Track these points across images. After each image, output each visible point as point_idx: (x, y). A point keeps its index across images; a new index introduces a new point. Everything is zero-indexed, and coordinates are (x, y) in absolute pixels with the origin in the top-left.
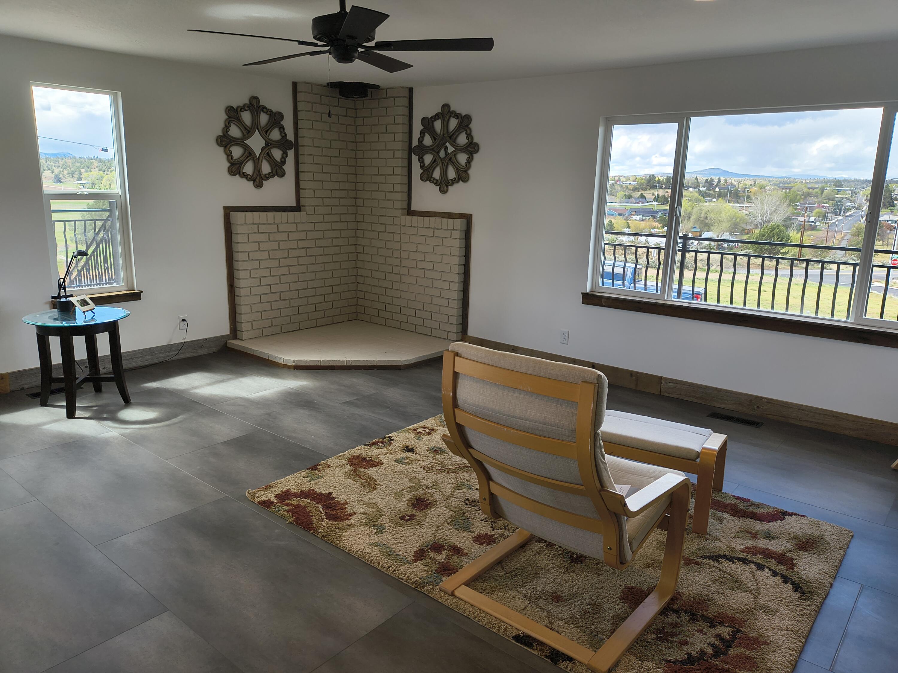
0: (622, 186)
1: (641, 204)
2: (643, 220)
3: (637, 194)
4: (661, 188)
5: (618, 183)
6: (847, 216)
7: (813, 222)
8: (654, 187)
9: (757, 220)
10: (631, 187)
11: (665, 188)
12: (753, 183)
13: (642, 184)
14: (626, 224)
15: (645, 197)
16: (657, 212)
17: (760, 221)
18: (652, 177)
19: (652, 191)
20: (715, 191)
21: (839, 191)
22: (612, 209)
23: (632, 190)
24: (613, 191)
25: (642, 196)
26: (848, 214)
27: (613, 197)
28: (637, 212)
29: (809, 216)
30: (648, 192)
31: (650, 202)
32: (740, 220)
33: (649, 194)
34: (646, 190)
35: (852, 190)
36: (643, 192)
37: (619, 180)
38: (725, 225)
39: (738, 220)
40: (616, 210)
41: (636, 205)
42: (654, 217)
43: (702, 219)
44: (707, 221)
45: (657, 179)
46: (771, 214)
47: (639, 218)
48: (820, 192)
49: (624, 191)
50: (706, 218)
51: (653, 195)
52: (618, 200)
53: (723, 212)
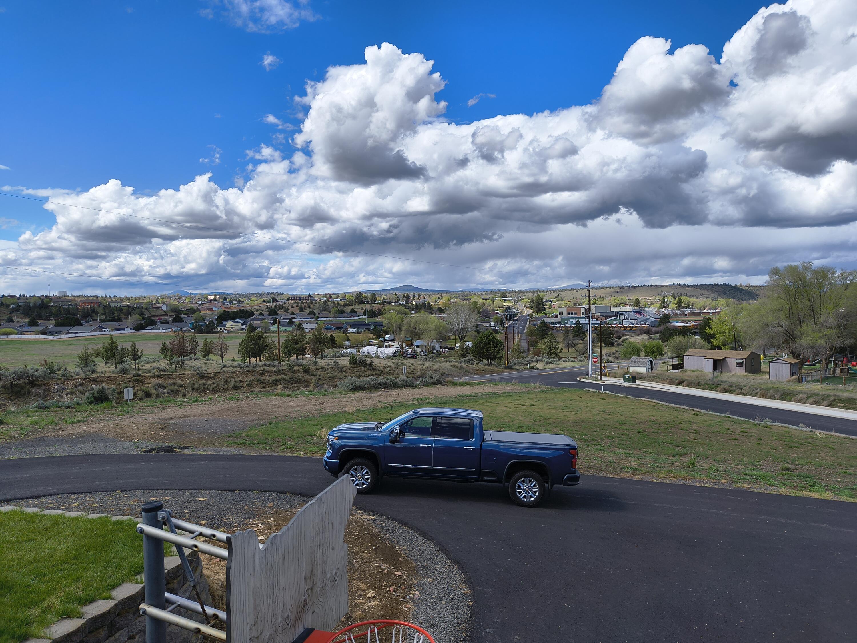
0: (334, 303)
1: (352, 318)
2: (358, 333)
3: (348, 310)
4: (368, 303)
5: (330, 300)
6: (516, 320)
7: (493, 326)
8: (361, 303)
9: (455, 328)
10: (342, 303)
11: (371, 303)
12: (440, 296)
13: (350, 301)
14: (346, 337)
15: (355, 312)
16: (369, 325)
17: (458, 328)
18: (359, 294)
19: (361, 306)
20: (412, 305)
21: (505, 300)
22: (330, 324)
23: (343, 306)
24: (327, 307)
25: (353, 311)
26: (515, 318)
27: (327, 313)
28: (353, 325)
29: (490, 322)
30: (358, 307)
31: (361, 316)
32: (443, 328)
33: (358, 309)
34: (355, 305)
35: (514, 300)
36: (353, 307)
37: (331, 297)
38: (433, 334)
39: (441, 328)
40: (332, 324)
41: (349, 319)
42: (368, 329)
43: (412, 329)
44: (416, 331)
45: (363, 295)
46: (465, 322)
47: (354, 330)
48: (491, 302)
49: (337, 307)
50: (415, 329)
51: (362, 309)
52: (332, 315)
53: (430, 323)
